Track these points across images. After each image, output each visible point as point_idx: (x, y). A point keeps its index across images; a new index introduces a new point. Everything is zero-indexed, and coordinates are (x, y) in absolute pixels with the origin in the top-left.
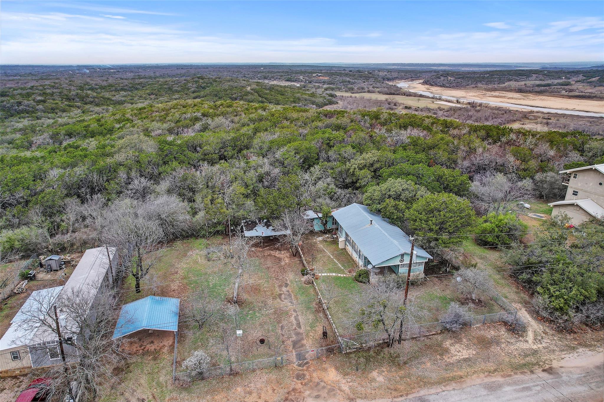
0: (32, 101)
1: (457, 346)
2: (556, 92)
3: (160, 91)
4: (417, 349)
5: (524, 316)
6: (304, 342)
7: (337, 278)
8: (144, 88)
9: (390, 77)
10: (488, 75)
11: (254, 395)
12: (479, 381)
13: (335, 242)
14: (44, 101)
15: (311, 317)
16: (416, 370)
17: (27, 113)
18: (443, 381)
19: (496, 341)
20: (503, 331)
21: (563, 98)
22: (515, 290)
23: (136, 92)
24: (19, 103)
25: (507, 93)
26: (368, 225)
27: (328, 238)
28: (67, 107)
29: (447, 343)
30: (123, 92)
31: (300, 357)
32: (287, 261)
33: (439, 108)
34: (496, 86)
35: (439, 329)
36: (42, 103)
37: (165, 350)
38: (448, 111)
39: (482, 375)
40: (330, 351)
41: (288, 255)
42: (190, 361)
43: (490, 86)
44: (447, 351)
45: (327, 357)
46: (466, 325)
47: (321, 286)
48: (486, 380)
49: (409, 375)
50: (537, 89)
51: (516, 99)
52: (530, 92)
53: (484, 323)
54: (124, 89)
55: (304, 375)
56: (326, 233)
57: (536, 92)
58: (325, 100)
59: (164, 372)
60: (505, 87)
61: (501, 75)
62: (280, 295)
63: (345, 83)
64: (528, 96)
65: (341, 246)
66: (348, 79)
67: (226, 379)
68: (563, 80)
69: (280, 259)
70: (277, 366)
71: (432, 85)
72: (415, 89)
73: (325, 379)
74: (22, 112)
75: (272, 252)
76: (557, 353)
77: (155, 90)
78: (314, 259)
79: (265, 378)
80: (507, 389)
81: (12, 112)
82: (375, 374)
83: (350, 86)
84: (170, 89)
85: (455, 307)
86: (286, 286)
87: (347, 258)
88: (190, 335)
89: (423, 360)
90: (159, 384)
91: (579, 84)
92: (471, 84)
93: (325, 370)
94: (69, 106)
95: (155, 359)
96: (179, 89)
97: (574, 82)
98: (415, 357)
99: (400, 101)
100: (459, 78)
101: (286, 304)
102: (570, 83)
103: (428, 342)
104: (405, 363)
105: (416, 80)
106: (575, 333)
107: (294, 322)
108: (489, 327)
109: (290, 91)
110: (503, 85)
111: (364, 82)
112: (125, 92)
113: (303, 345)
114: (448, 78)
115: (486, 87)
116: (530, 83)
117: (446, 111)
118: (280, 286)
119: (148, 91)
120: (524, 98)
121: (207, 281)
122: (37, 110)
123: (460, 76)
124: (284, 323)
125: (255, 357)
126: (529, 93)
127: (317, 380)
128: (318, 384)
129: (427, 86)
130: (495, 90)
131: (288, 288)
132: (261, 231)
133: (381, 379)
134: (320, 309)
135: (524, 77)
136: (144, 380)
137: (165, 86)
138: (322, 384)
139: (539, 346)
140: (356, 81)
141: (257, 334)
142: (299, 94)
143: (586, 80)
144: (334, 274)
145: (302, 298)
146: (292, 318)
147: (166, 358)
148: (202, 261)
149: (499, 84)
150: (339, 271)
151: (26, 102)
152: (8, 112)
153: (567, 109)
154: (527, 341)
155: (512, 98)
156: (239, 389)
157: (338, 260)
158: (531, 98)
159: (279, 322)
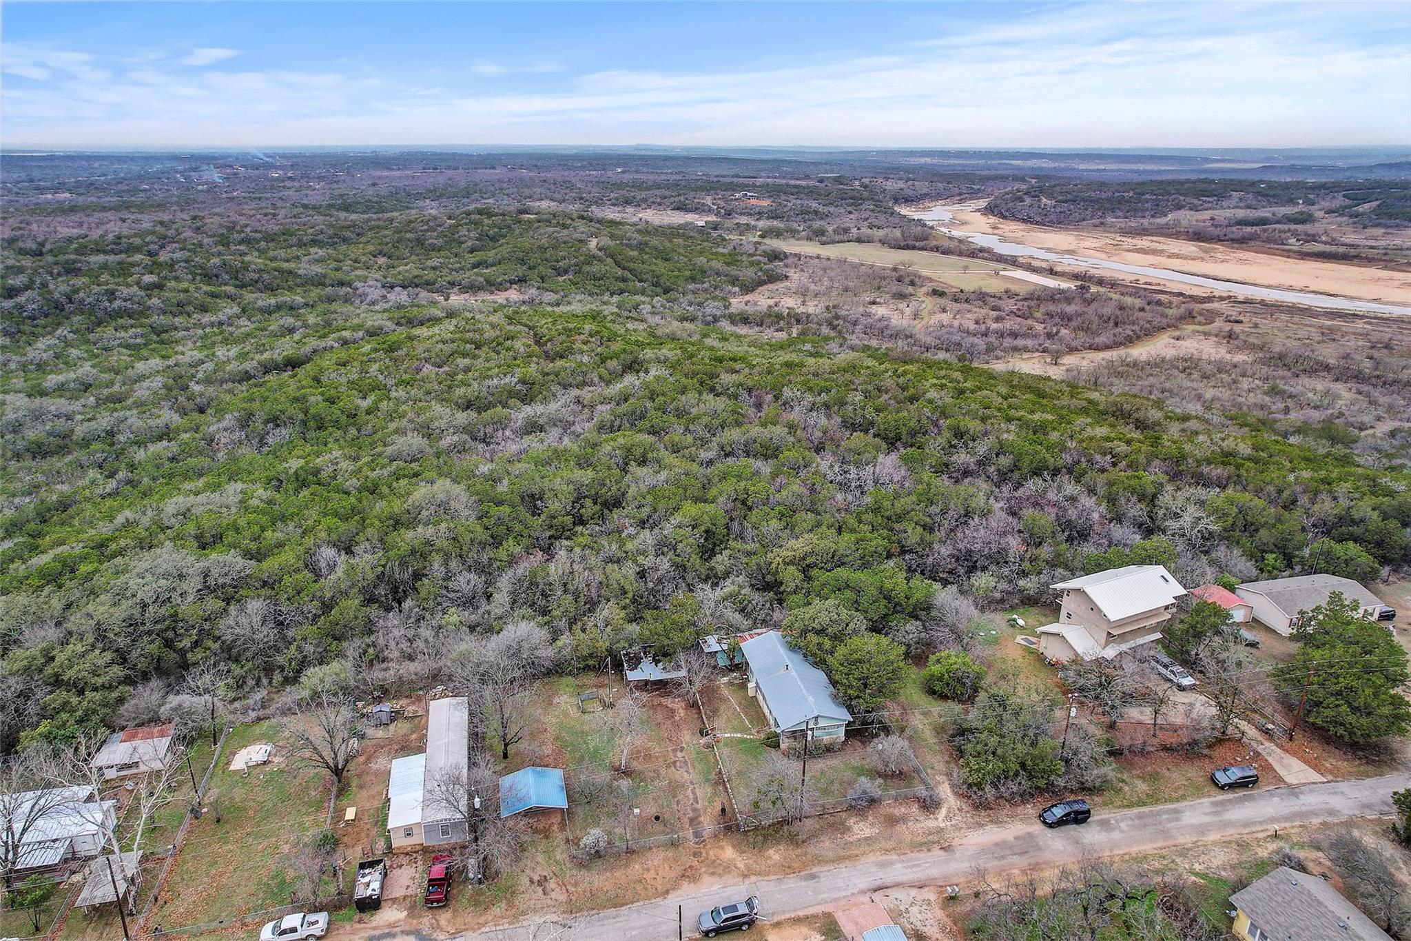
0: (136, 288)
1: (861, 824)
2: (1275, 242)
3: (398, 248)
4: (818, 827)
5: (945, 791)
6: (702, 819)
7: (743, 741)
8: (363, 239)
9: (911, 193)
10: (1131, 194)
11: (652, 872)
12: (873, 859)
13: (743, 686)
14: (160, 286)
15: (709, 790)
16: (813, 849)
17: (130, 317)
18: (839, 859)
19: (904, 819)
20: (914, 809)
21: (1288, 257)
22: (947, 758)
23: (344, 247)
24: (112, 295)
25: (1168, 241)
26: (783, 671)
27: (735, 678)
28: (209, 299)
29: (851, 822)
30: (316, 249)
31: (697, 834)
32: (682, 713)
33: (1006, 292)
34: (1145, 222)
35: (845, 806)
36: (156, 291)
37: (555, 828)
38: (1025, 299)
39: (879, 853)
40: (728, 828)
41: (683, 704)
42: (587, 840)
43: (1133, 223)
44: (849, 829)
45: (725, 835)
46: (873, 801)
47: (723, 752)
48: (881, 858)
49: (805, 854)
50: (1236, 232)
51: (1186, 258)
52: (1218, 240)
53: (896, 800)
54: (317, 241)
55: (701, 853)
56: (733, 671)
57: (1232, 240)
58: (759, 274)
59: (559, 850)
60: (1167, 226)
61: (1161, 194)
62: (675, 762)
63: (807, 217)
64: (1213, 250)
65: (751, 693)
66: (814, 205)
67: (623, 856)
68: (1300, 207)
69: (673, 711)
70: (674, 844)
71: (1005, 217)
72: (965, 228)
73: (722, 857)
74: (119, 314)
75: (663, 700)
76: (963, 831)
77: (387, 244)
78: (715, 712)
79: (662, 855)
80: (899, 866)
81: (99, 315)
82: (771, 852)
83: (817, 224)
84: (420, 242)
85: (864, 783)
86: (681, 751)
87: (757, 712)
88: (580, 811)
89: (822, 838)
90: (557, 862)
91: (1332, 218)
92: (1092, 218)
93: (722, 848)
94: (213, 295)
95: (547, 837)
96: (440, 242)
97: (1321, 214)
98: (813, 836)
99: (925, 272)
100: (1065, 202)
101: (682, 775)
102: (1311, 215)
103: (831, 819)
104: (803, 842)
105: (971, 199)
106: (991, 809)
107: (691, 796)
108: (901, 804)
109: (685, 247)
110: (1161, 221)
111: (850, 213)
112: (321, 248)
113: (700, 823)
114: (1039, 201)
115: (1123, 226)
116: (1224, 215)
117: (1021, 300)
118: (674, 750)
119: (371, 248)
120: (1202, 255)
121: (585, 742)
122: (149, 308)
123: (1069, 197)
124: (680, 797)
125: (651, 834)
126: (1215, 243)
127: (713, 858)
128: (714, 861)
129: (993, 220)
130: (1143, 232)
131: (683, 754)
132: (648, 671)
133: (776, 857)
134: (720, 781)
135: (1211, 199)
136: (541, 858)
137: (409, 235)
138: (718, 861)
139: (948, 823)
140: (831, 210)
141: (652, 810)
142: (703, 259)
143: (1350, 207)
144: (739, 735)
145: (699, 766)
146: (689, 791)
147: (558, 837)
148: (573, 712)
149: (1153, 216)
150: (745, 730)
151: (125, 291)
152: (90, 315)
153: (1291, 289)
154: (937, 819)
155: (1177, 256)
156: (637, 867)
157: (746, 714)
158: (1219, 255)
159: (674, 797)
